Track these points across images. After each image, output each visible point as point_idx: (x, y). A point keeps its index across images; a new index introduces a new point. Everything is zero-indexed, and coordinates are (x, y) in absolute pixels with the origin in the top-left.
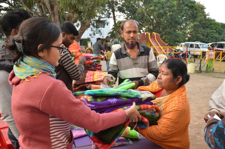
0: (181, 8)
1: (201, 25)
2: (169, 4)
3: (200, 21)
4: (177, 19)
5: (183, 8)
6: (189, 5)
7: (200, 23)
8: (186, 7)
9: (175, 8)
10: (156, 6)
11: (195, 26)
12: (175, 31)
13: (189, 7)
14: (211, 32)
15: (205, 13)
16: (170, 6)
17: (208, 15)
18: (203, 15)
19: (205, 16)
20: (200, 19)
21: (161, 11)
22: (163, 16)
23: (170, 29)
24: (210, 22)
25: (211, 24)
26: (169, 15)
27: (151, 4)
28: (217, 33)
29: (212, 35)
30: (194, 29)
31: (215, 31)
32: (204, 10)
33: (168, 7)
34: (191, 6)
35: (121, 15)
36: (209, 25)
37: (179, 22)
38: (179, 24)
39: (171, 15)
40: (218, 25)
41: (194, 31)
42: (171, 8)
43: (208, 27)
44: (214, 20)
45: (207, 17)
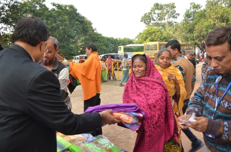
0: (72, 23)
1: (91, 39)
2: (60, 18)
3: (89, 35)
4: (70, 33)
5: (74, 22)
6: (80, 20)
7: (90, 37)
8: (77, 22)
9: (67, 22)
10: (47, 19)
11: (86, 39)
12: (68, 45)
13: (79, 21)
14: (100, 45)
15: (93, 28)
16: (62, 20)
17: (95, 30)
18: (91, 30)
19: (93, 31)
20: (89, 34)
21: (54, 25)
22: (56, 29)
23: (64, 42)
24: (97, 36)
25: (99, 38)
26: (62, 29)
27: (42, 17)
28: (105, 46)
29: (101, 47)
30: (85, 42)
31: (103, 44)
32: (92, 25)
33: (60, 21)
34: (81, 21)
35: (8, 27)
36: (97, 39)
37: (72, 36)
38: (72, 38)
39: (63, 29)
40: (105, 39)
41: (85, 44)
42: (63, 22)
43: (97, 41)
44: (101, 35)
45: (95, 31)
